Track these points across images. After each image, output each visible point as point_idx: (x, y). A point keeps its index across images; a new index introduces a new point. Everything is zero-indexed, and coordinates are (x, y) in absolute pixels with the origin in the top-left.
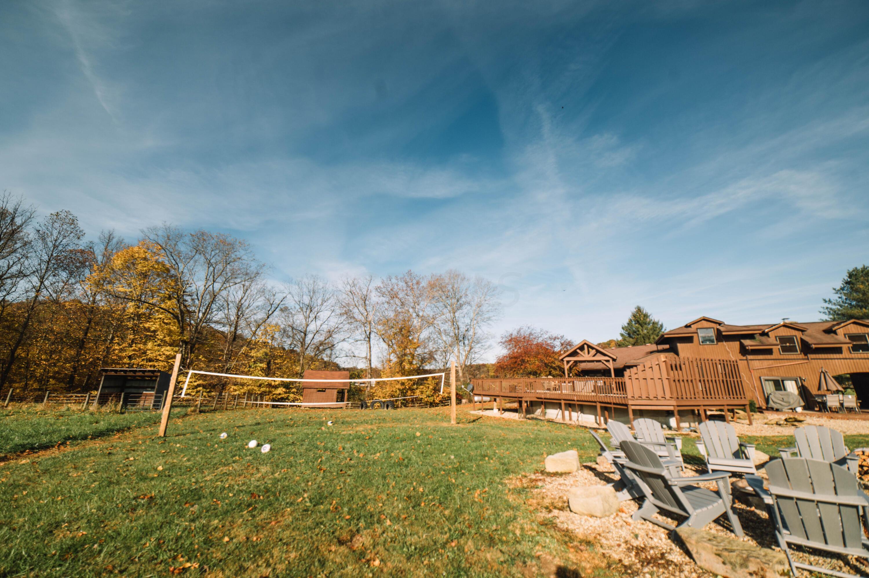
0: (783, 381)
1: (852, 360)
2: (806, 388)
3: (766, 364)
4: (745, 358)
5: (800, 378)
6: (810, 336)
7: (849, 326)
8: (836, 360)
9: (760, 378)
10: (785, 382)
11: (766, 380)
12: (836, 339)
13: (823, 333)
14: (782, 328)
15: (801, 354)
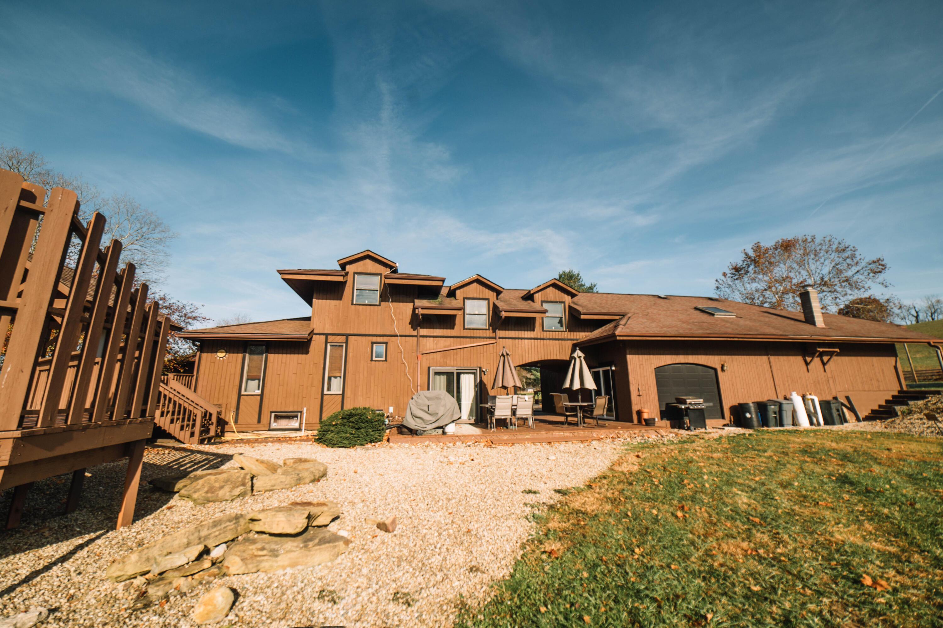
0: (459, 375)
1: (542, 341)
2: (485, 385)
3: (442, 344)
4: (415, 333)
5: (480, 368)
6: (505, 301)
7: (548, 289)
8: (526, 341)
9: (429, 368)
10: (463, 377)
11: (437, 373)
12: (531, 306)
13: (521, 300)
14: (475, 284)
15: (489, 329)
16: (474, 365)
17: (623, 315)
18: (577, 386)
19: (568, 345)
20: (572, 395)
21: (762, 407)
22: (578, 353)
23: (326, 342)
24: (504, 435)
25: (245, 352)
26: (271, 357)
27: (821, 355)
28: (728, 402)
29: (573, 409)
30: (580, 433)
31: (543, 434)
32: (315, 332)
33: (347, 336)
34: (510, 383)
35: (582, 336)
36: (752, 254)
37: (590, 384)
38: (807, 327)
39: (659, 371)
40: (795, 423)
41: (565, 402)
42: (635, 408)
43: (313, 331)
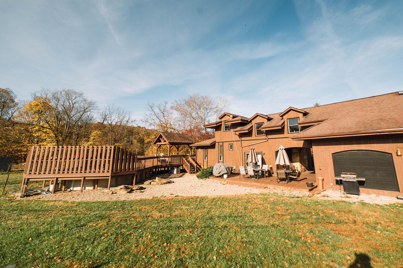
1: (288, 139)
2: (264, 159)
3: (249, 143)
4: (240, 139)
5: (262, 152)
9: (245, 152)
15: (265, 135)
23: (219, 145)
25: (204, 149)
26: (208, 149)
32: (216, 142)
33: (223, 142)
39: (336, 155)
43: (215, 141)
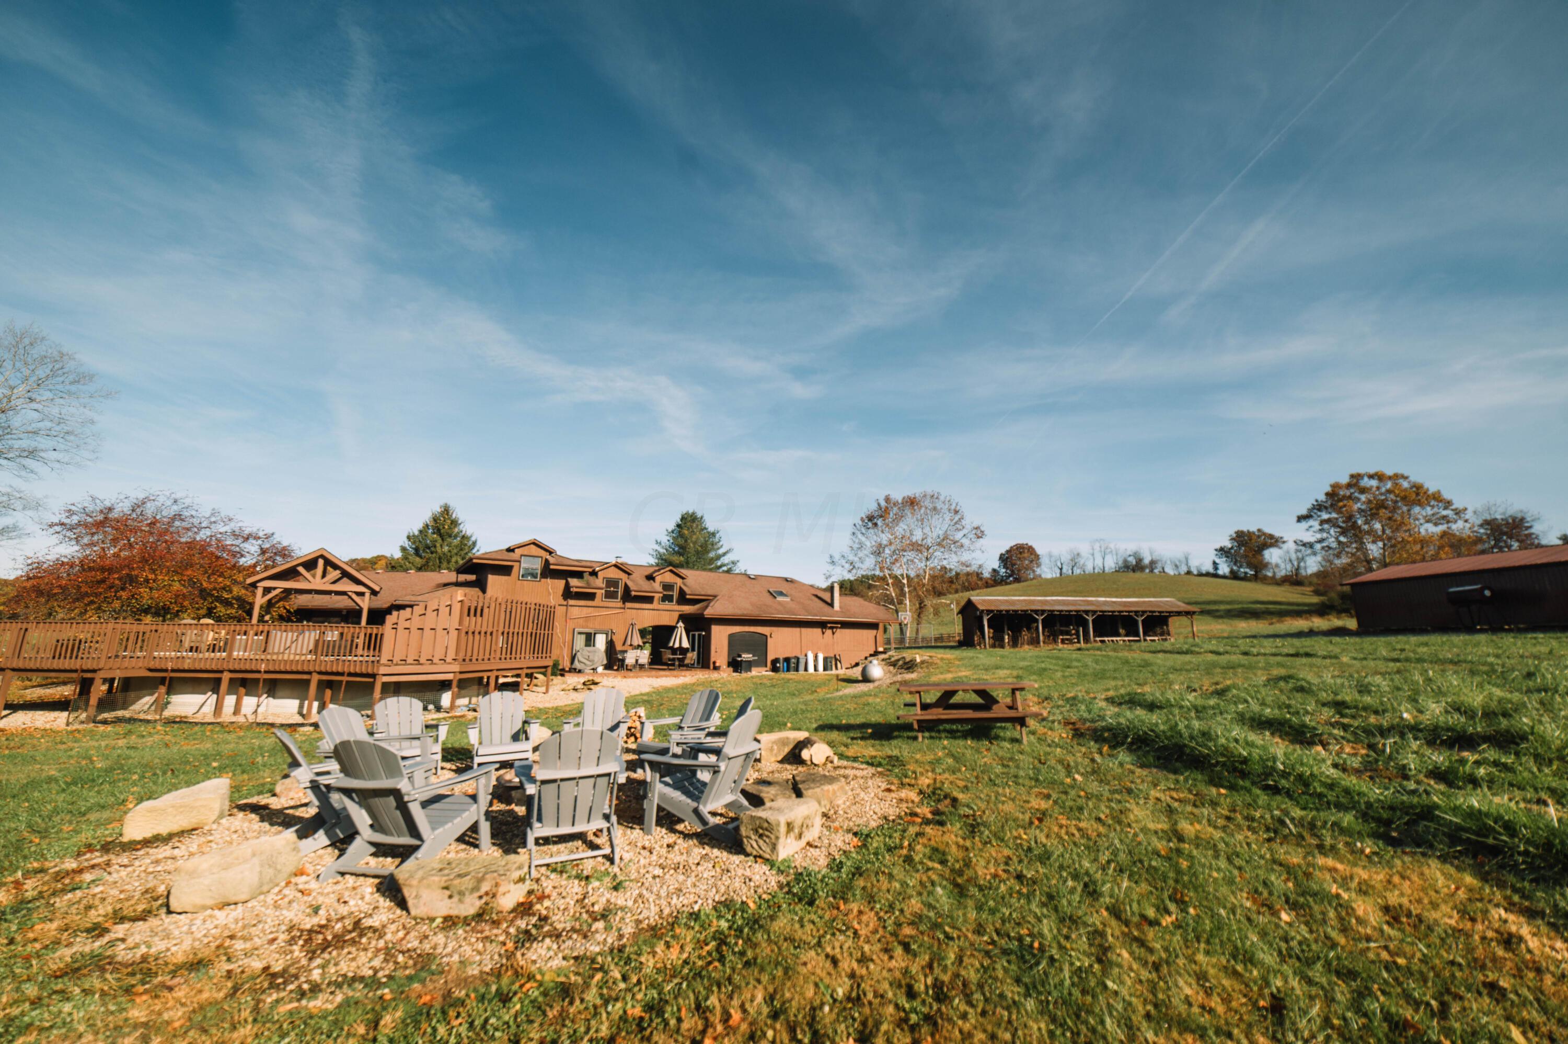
0: (594, 634)
1: (658, 612)
2: (613, 642)
3: (585, 612)
4: (565, 603)
5: (611, 630)
6: (633, 581)
7: (666, 573)
8: (646, 611)
9: (574, 630)
10: (596, 636)
11: (580, 633)
12: (652, 587)
13: (645, 579)
14: (612, 568)
15: (620, 602)
16: (606, 628)
17: (715, 596)
18: (677, 645)
19: (676, 615)
20: (674, 651)
21: (787, 660)
22: (681, 624)
24: (631, 674)
27: (832, 628)
28: (771, 657)
29: (674, 659)
30: (675, 673)
31: (654, 673)
34: (635, 643)
35: (687, 609)
36: (883, 504)
37: (685, 644)
38: (827, 608)
39: (731, 637)
40: (806, 669)
41: (668, 655)
42: (712, 660)
